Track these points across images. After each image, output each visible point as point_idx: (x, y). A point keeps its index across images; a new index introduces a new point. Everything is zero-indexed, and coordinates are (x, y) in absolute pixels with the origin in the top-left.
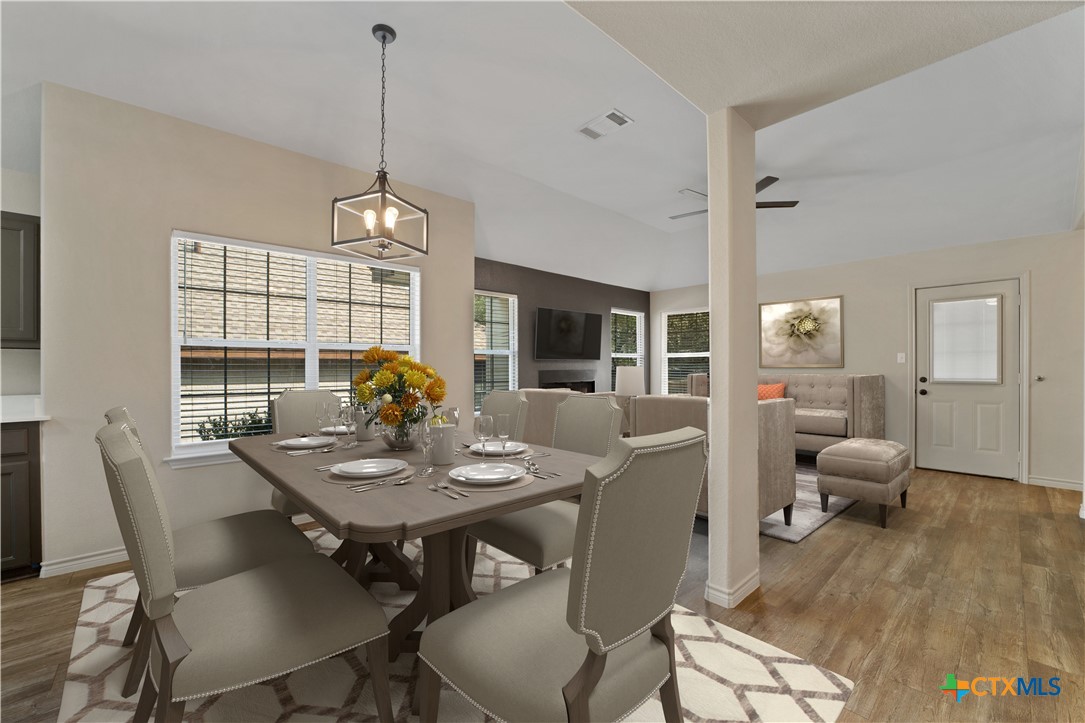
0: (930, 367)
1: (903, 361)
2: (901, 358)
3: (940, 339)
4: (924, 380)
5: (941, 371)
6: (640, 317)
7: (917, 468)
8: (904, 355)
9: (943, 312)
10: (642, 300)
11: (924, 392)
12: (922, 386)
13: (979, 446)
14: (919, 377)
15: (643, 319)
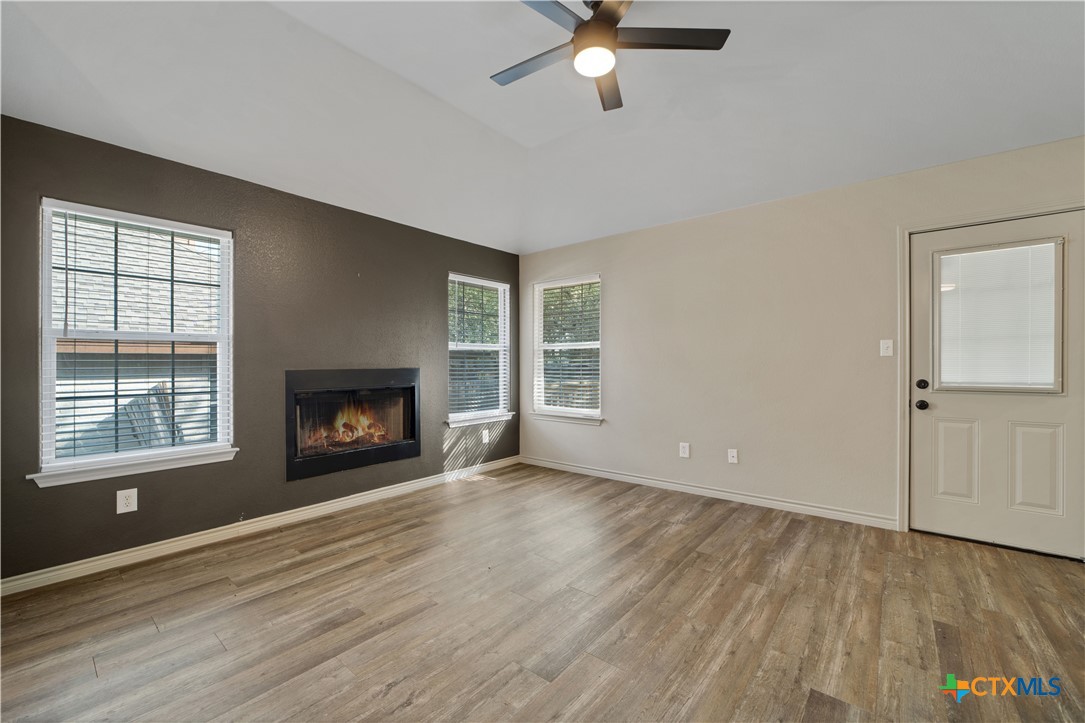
0: (934, 362)
1: (890, 353)
2: (886, 348)
3: (952, 317)
4: (923, 384)
5: (953, 371)
6: (503, 289)
7: (911, 530)
8: (890, 343)
9: (957, 272)
10: (507, 266)
11: (923, 405)
12: (919, 395)
13: (1019, 499)
14: (915, 380)
15: (508, 293)
